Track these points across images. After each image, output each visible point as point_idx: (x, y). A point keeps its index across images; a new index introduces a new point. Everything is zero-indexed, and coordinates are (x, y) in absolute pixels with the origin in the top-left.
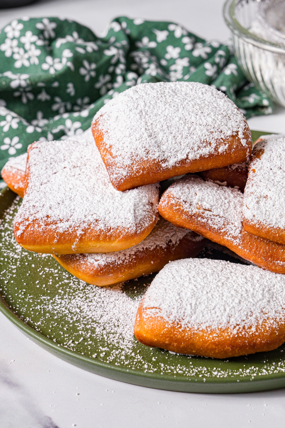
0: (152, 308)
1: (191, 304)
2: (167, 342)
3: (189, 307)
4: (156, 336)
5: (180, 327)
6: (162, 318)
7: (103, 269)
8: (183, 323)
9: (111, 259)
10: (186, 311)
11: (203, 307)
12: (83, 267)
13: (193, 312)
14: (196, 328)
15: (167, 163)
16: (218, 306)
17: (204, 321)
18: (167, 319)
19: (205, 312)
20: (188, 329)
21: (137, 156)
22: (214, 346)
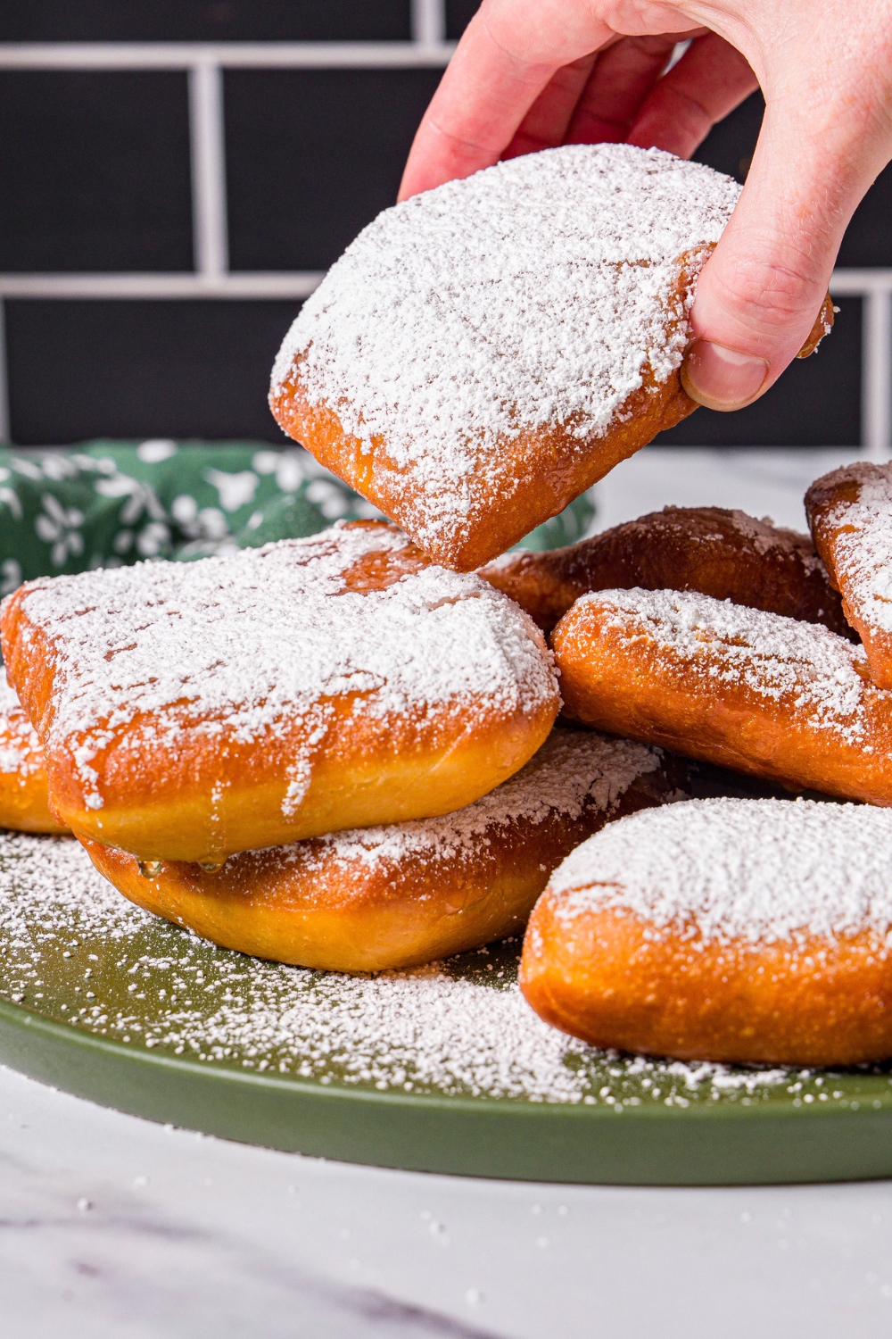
0: (589, 887)
1: (725, 866)
2: (650, 998)
3: (720, 874)
4: (609, 977)
5: (698, 937)
6: (628, 910)
7: (396, 871)
8: (705, 924)
9: (419, 841)
10: (713, 886)
11: (769, 872)
12: (322, 884)
13: (737, 888)
14: (753, 935)
15: (590, 425)
16: (822, 869)
17: (779, 914)
18: (646, 912)
19: (779, 887)
20: (724, 942)
21: (482, 435)
22: (820, 999)
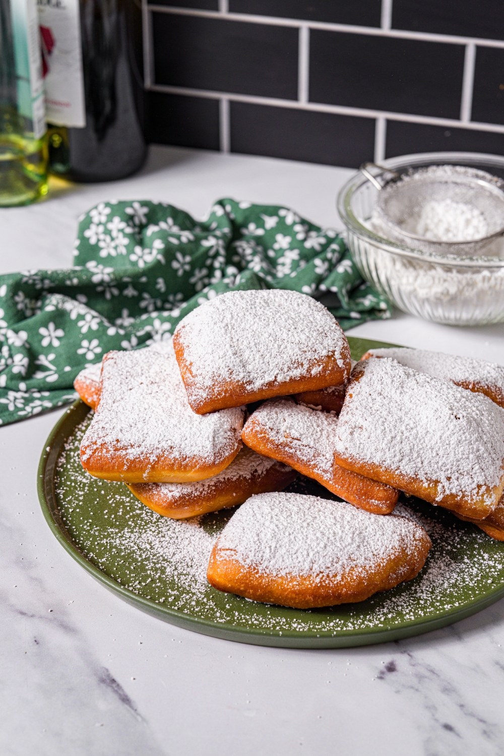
0: (227, 550)
1: (270, 547)
2: (242, 589)
3: (268, 550)
4: (230, 581)
5: (257, 573)
6: (237, 561)
7: (177, 500)
8: (260, 568)
9: (187, 490)
10: (265, 555)
11: (284, 550)
12: (156, 498)
13: (272, 557)
14: (275, 574)
15: (252, 386)
16: (301, 550)
17: (284, 567)
18: (243, 563)
19: (286, 557)
20: (265, 575)
21: (219, 376)
22: (294, 596)
